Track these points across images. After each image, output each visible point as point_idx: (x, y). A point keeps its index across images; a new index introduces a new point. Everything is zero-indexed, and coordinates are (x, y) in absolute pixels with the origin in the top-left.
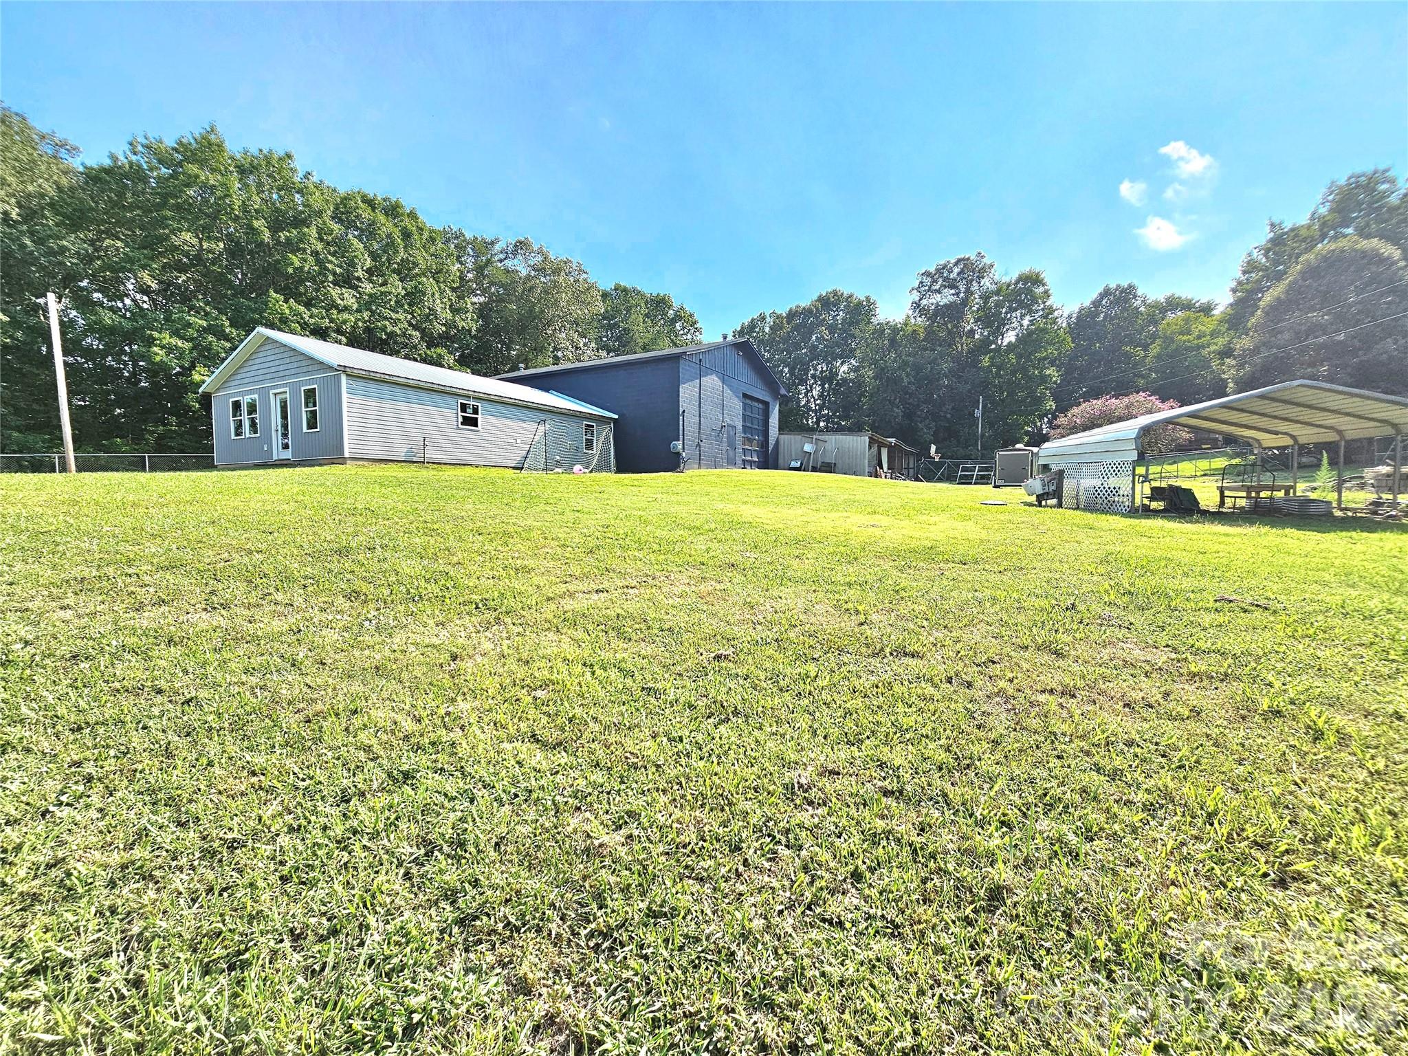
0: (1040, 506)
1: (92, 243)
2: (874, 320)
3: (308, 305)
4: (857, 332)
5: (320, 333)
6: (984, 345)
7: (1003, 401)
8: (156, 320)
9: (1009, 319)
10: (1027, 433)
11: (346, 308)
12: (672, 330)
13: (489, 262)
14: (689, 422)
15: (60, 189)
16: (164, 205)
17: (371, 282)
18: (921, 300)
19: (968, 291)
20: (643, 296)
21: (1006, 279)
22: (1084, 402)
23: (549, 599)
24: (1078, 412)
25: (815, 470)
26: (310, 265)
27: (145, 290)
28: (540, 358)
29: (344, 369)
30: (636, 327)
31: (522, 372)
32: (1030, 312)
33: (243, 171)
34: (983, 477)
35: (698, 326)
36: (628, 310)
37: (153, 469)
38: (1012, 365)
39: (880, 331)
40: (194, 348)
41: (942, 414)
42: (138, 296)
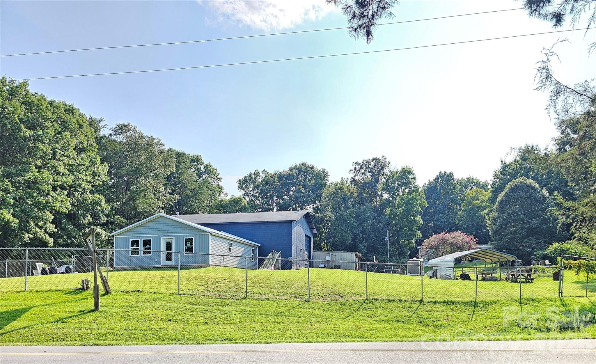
2: (328, 183)
6: (387, 203)
7: (397, 232)
10: (410, 249)
14: (294, 249)
18: (355, 176)
19: (378, 174)
21: (396, 170)
24: (433, 240)
29: (211, 232)
32: (408, 187)
41: (370, 239)
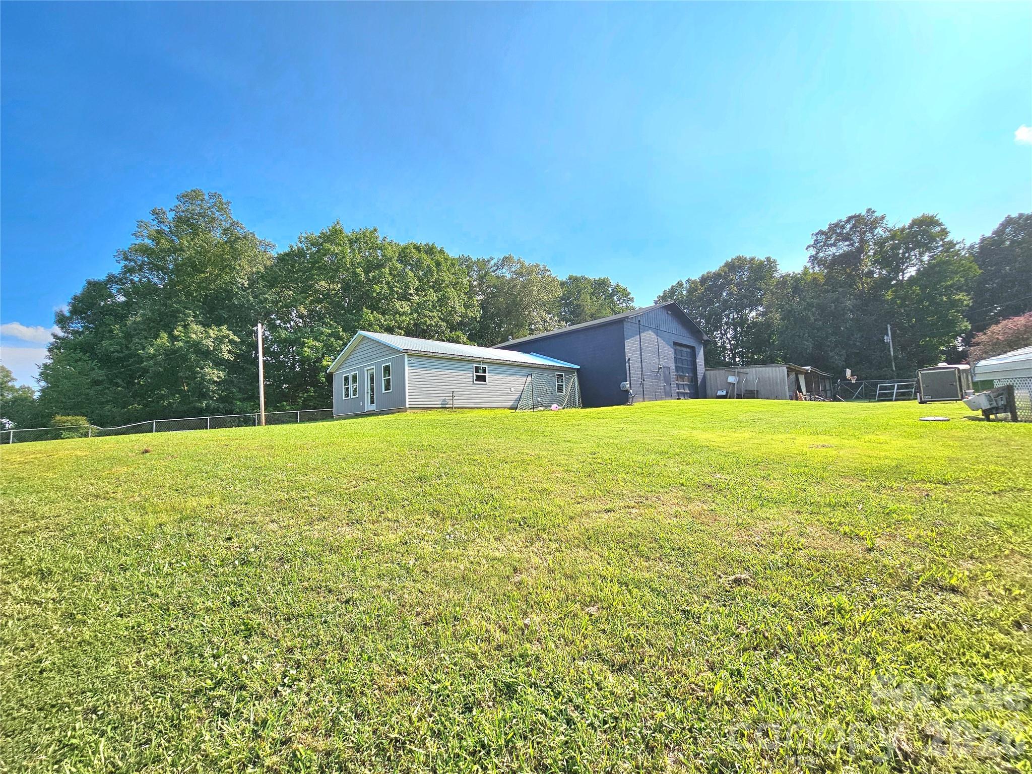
0: (989, 420)
1: (278, 295)
2: (777, 275)
3: (383, 314)
4: (763, 286)
5: (390, 330)
6: (884, 283)
7: (913, 326)
8: (306, 332)
9: (908, 258)
10: (943, 352)
11: (404, 313)
12: (612, 302)
13: (486, 273)
14: (634, 367)
15: (266, 268)
16: (312, 268)
17: (418, 295)
18: (817, 253)
19: (863, 241)
20: (589, 280)
21: (899, 226)
22: (1004, 320)
23: (571, 518)
24: (999, 330)
25: (739, 397)
26: (386, 290)
27: (301, 316)
28: (521, 332)
29: (406, 351)
30: (585, 303)
31: (511, 342)
32: (929, 249)
33: (351, 242)
34: (903, 394)
35: (631, 296)
36: (579, 292)
37: (302, 421)
38: (918, 295)
39: (784, 281)
40: (324, 346)
41: (851, 342)
42: (297, 320)
